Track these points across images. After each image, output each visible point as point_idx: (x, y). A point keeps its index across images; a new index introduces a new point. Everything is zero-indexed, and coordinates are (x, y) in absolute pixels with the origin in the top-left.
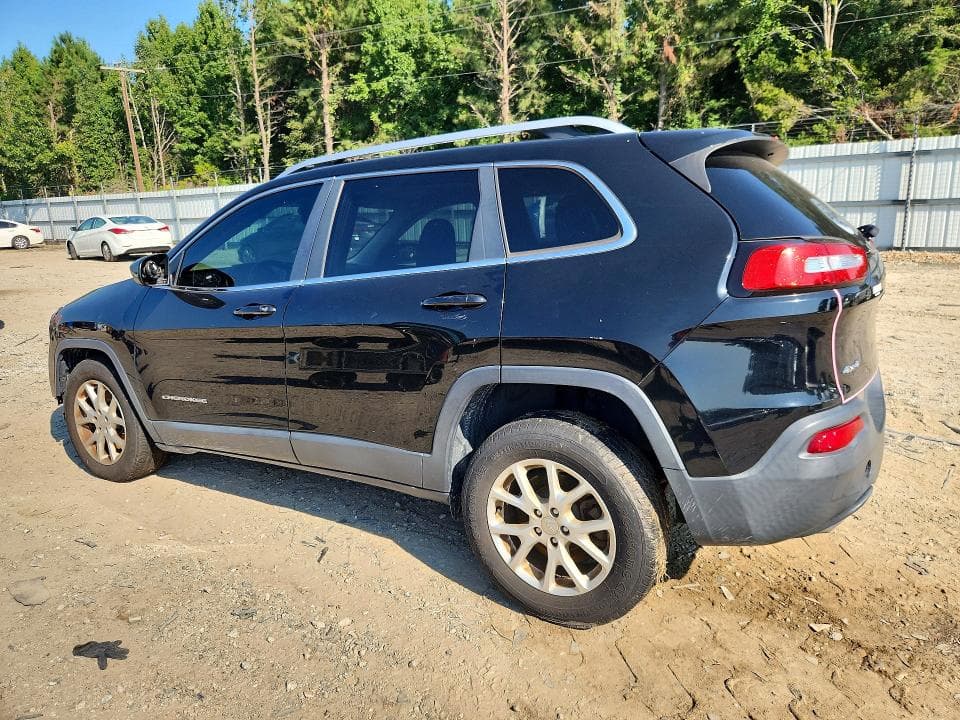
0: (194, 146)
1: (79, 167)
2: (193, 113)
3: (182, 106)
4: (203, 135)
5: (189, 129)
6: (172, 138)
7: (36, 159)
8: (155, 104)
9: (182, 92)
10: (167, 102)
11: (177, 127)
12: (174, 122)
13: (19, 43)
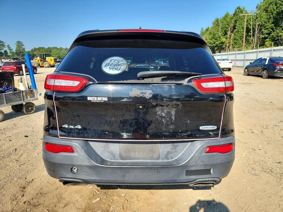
0: (267, 36)
1: (232, 45)
2: (269, 25)
3: (266, 23)
4: (271, 32)
5: (266, 30)
6: (260, 34)
7: (215, 43)
8: (258, 23)
9: (267, 18)
10: (262, 23)
11: (263, 30)
12: (262, 29)
13: (227, 12)
